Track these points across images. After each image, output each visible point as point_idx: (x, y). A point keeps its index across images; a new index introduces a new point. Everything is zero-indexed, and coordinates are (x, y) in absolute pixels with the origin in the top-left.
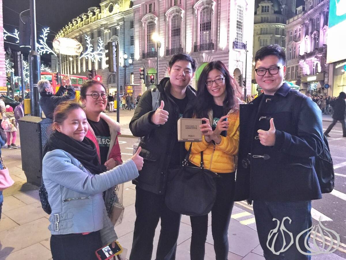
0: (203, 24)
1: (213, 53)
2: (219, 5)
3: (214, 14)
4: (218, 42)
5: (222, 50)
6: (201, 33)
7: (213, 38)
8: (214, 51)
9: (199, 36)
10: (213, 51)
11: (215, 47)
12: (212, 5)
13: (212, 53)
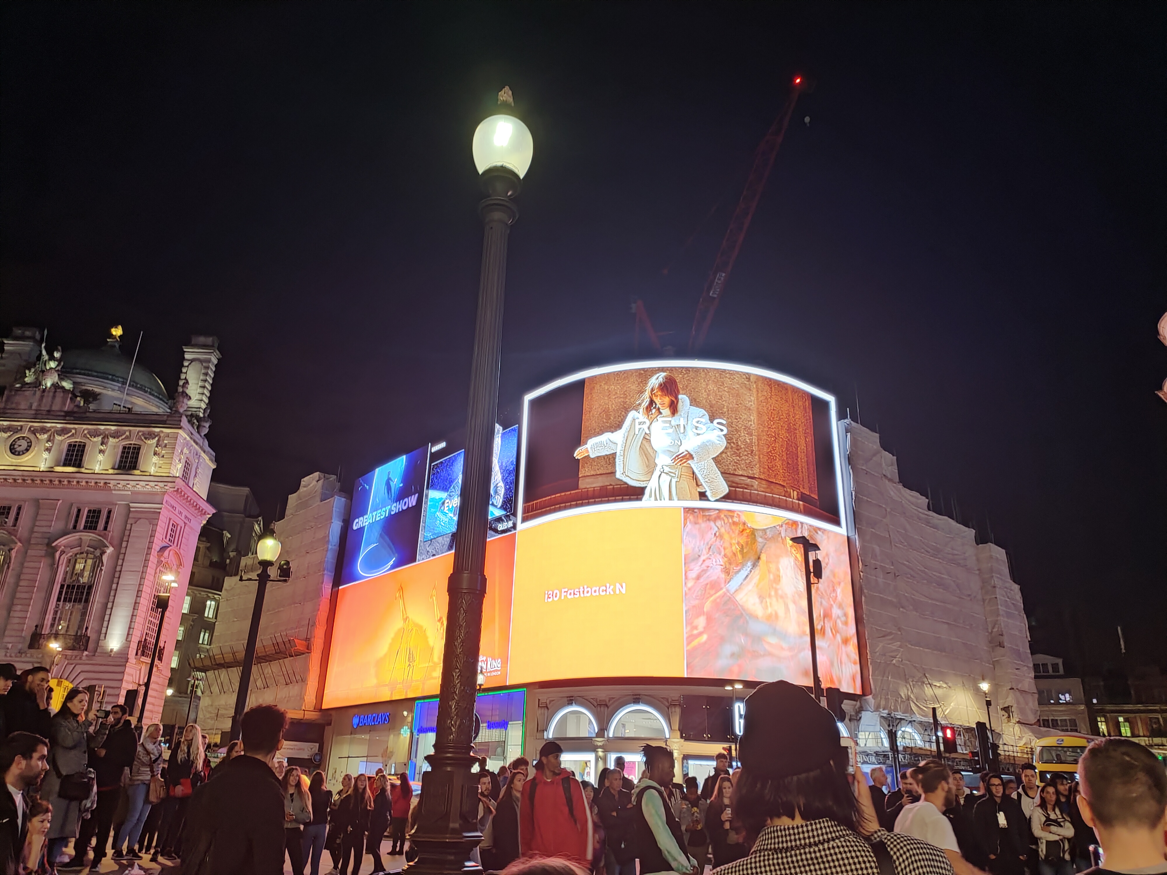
0: (68, 586)
1: (84, 658)
2: (121, 556)
3: (103, 572)
4: (102, 636)
5: (110, 656)
6: (57, 606)
7: (92, 623)
8: (87, 655)
9: (52, 612)
10: (86, 653)
11: (91, 646)
12: (103, 552)
13: (81, 659)
